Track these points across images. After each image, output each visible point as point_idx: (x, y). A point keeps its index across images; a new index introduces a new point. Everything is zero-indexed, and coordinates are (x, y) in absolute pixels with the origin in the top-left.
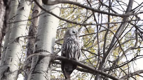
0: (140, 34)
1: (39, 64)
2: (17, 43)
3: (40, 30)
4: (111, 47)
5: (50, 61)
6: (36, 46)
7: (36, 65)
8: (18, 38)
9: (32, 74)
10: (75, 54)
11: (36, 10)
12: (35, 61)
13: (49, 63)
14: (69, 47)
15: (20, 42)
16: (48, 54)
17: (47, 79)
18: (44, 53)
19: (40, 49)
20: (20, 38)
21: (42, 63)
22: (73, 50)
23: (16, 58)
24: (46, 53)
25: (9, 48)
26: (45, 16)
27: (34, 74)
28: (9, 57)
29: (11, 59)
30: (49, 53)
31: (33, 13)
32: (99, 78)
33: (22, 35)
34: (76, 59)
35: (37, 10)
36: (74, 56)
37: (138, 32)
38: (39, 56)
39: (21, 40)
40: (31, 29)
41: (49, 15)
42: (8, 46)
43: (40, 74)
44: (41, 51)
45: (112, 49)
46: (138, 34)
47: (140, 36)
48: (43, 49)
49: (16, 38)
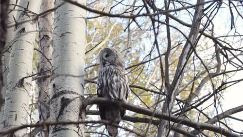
0: (223, 50)
1: (63, 114)
2: (21, 88)
4: (178, 75)
5: (80, 107)
6: (54, 85)
7: (58, 117)
8: (23, 79)
9: (53, 132)
10: (120, 91)
11: (44, 36)
12: (56, 112)
13: (79, 111)
14: (107, 82)
15: (27, 87)
16: (75, 96)
18: (68, 96)
19: (61, 90)
20: (25, 79)
21: (68, 113)
23: (22, 114)
24: (72, 95)
25: (9, 99)
26: (62, 34)
27: (57, 133)
28: (11, 114)
29: (14, 117)
30: (77, 94)
31: (41, 40)
32: (165, 129)
33: (28, 74)
34: (122, 99)
35: (47, 35)
36: (119, 96)
37: (219, 49)
38: (61, 102)
39: (27, 83)
40: (40, 68)
41: (68, 33)
42: (7, 96)
43: (67, 131)
44: (63, 93)
45: (180, 78)
46: (219, 52)
47: (223, 54)
48: (66, 89)
49: (18, 80)
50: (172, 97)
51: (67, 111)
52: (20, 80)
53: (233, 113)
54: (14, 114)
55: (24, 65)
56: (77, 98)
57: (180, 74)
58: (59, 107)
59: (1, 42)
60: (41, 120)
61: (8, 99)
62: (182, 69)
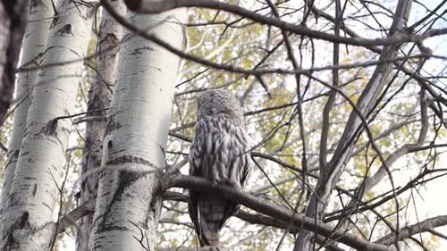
1: (120, 200)
2: (51, 137)
3: (122, 96)
5: (154, 190)
6: (110, 144)
7: (111, 205)
8: (55, 121)
9: (98, 232)
10: (232, 167)
11: (109, 35)
12: (108, 193)
13: (150, 198)
14: (214, 145)
15: (61, 135)
16: (147, 168)
17: (146, 246)
18: (134, 167)
19: (122, 154)
20: (60, 121)
21: (130, 199)
22: (225, 156)
23: (47, 185)
24: (141, 165)
25: (27, 153)
26: (137, 50)
27: (105, 234)
28: (26, 182)
29: (32, 189)
30: (151, 165)
31: (101, 42)
33: (66, 111)
34: (234, 184)
35: (113, 35)
36: (229, 175)
37: (428, 99)
38: (120, 177)
39: (63, 129)
40: (94, 94)
41: (148, 48)
42: (23, 147)
43: (125, 233)
44: (125, 160)
45: (347, 151)
46: (427, 105)
47: (434, 109)
48: (132, 154)
49: (47, 121)
50: (329, 186)
51: (128, 195)
52: (50, 122)
53: (439, 224)
54: (32, 183)
55: (60, 95)
56: (150, 172)
57: (348, 145)
58: (115, 186)
59: (2, 103)
60: (84, 190)
61: (23, 154)
62: (352, 135)
